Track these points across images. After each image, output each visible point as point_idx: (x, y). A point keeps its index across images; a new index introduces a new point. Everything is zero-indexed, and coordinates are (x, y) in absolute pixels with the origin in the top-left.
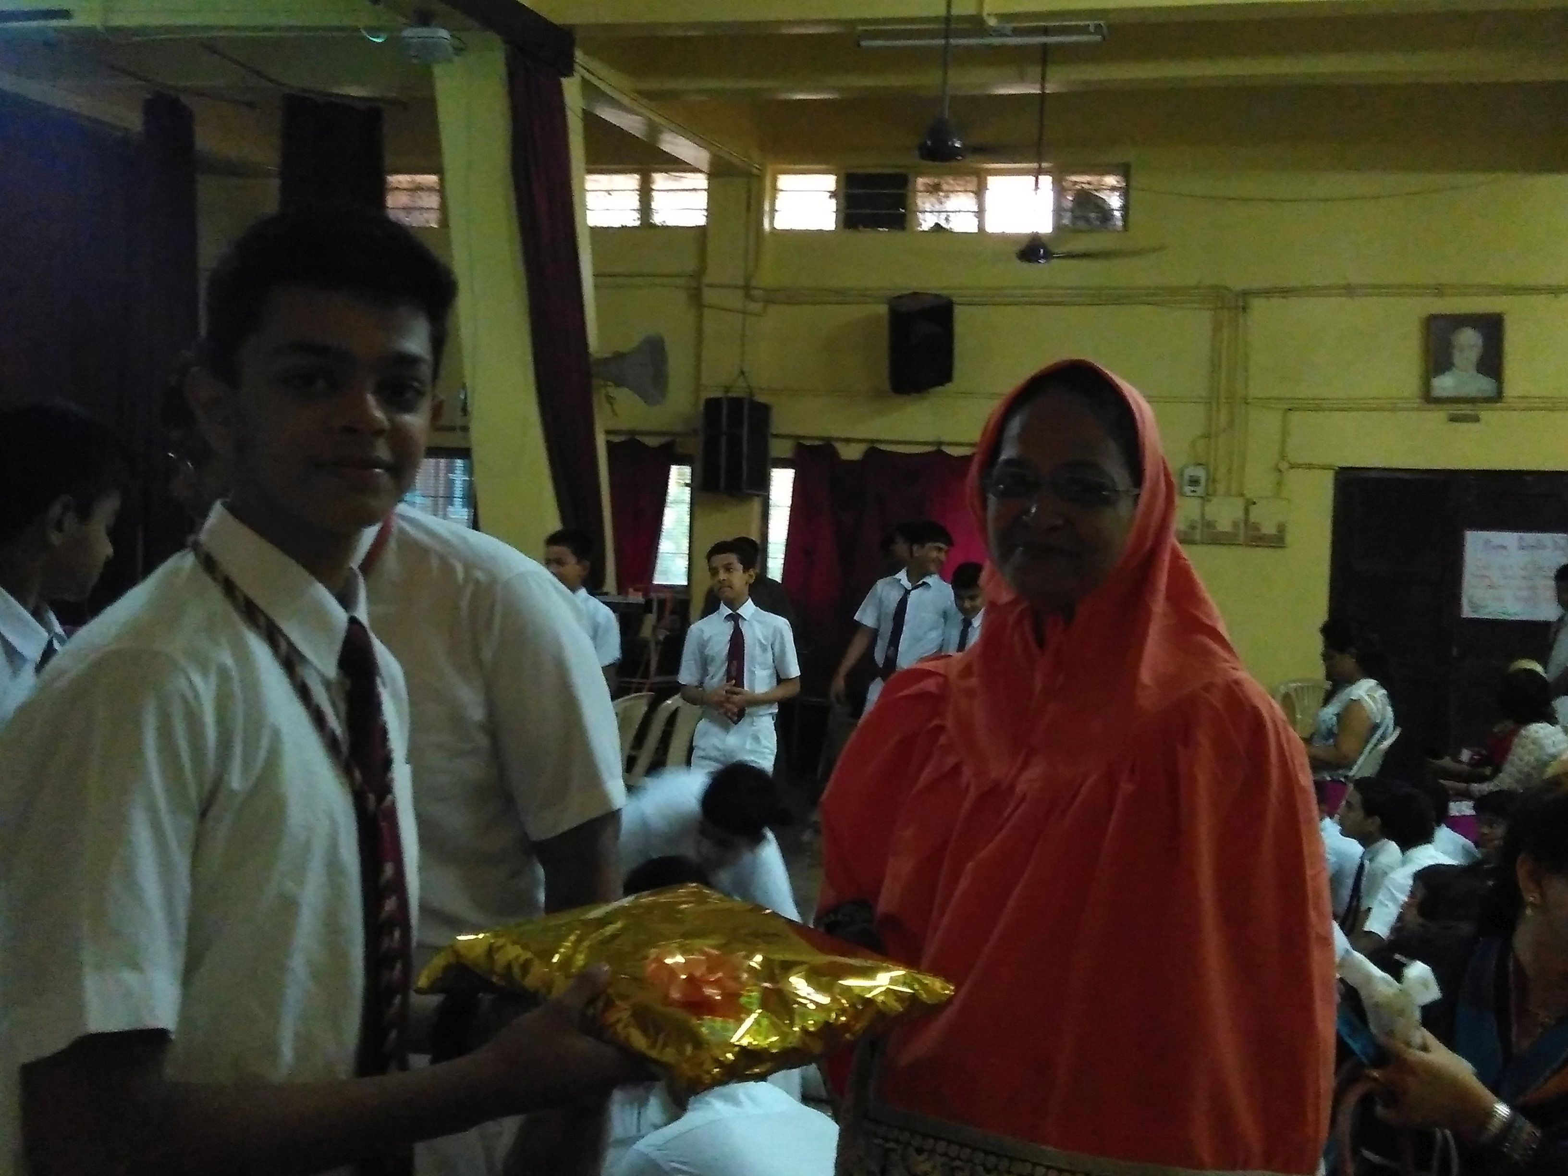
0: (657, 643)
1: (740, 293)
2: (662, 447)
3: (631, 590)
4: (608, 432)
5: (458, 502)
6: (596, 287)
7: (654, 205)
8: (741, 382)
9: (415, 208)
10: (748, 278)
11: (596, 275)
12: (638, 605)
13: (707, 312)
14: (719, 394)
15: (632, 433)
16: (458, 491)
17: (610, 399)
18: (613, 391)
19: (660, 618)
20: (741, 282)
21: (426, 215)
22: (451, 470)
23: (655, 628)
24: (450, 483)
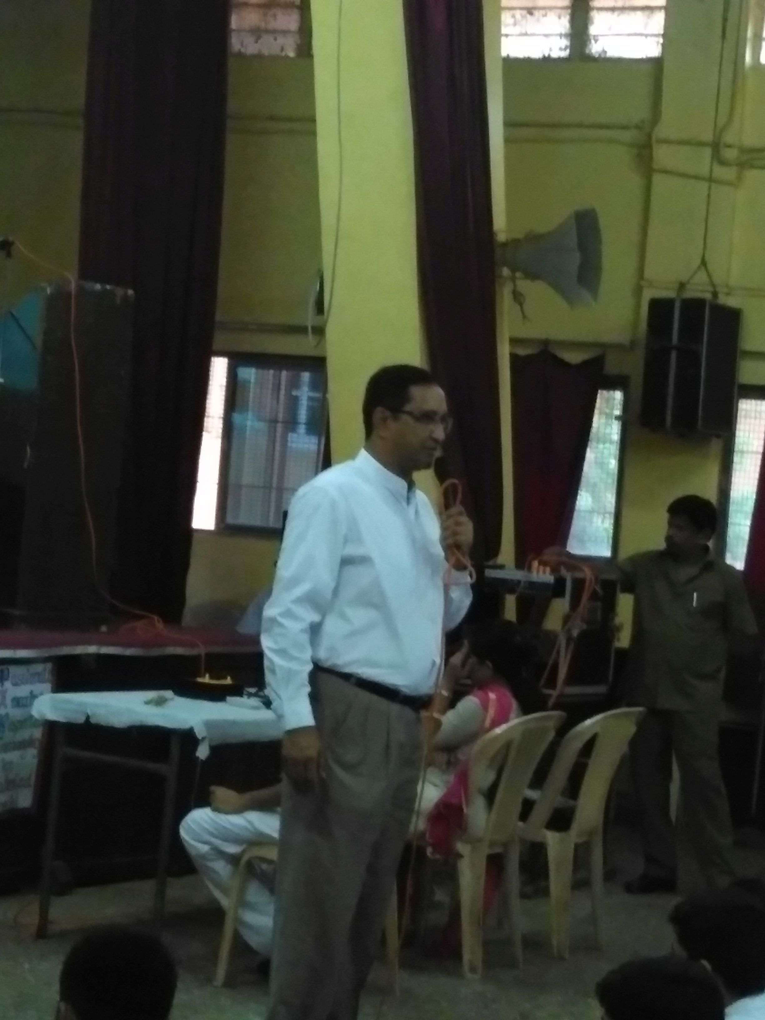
0: (569, 640)
1: (707, 152)
2: (586, 364)
3: (535, 564)
4: (514, 341)
5: (302, 429)
6: (508, 141)
7: (593, 30)
8: (702, 276)
9: (267, 31)
10: (719, 133)
11: (508, 124)
12: (544, 586)
13: (657, 179)
14: (670, 294)
15: (546, 343)
16: (303, 415)
17: (517, 296)
18: (524, 285)
19: (575, 603)
20: (708, 136)
21: (281, 40)
22: (294, 384)
23: (567, 619)
24: (293, 402)
